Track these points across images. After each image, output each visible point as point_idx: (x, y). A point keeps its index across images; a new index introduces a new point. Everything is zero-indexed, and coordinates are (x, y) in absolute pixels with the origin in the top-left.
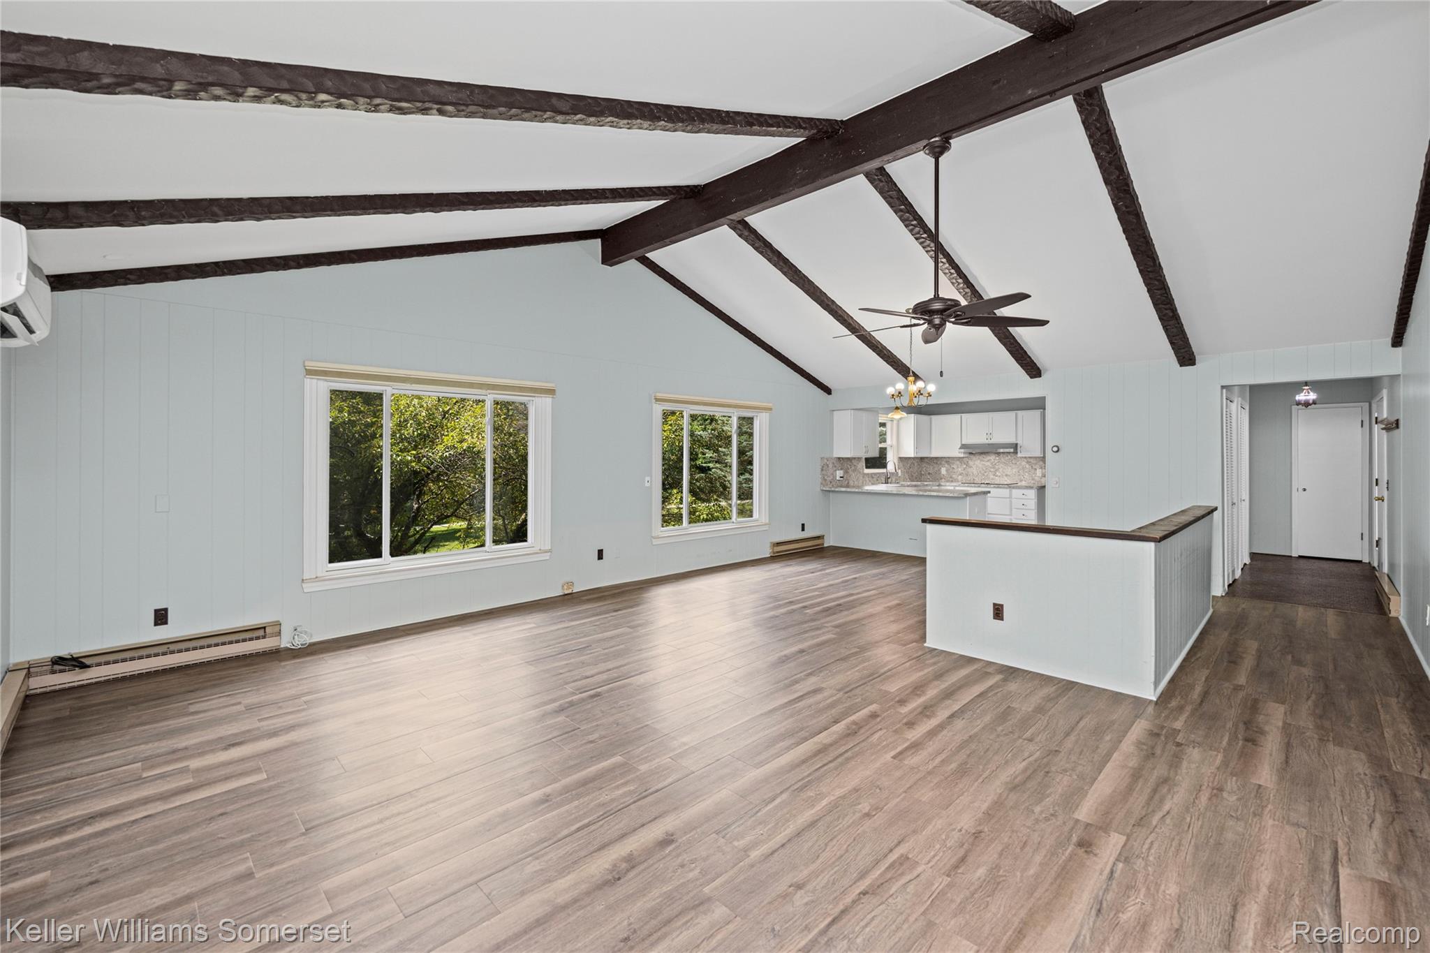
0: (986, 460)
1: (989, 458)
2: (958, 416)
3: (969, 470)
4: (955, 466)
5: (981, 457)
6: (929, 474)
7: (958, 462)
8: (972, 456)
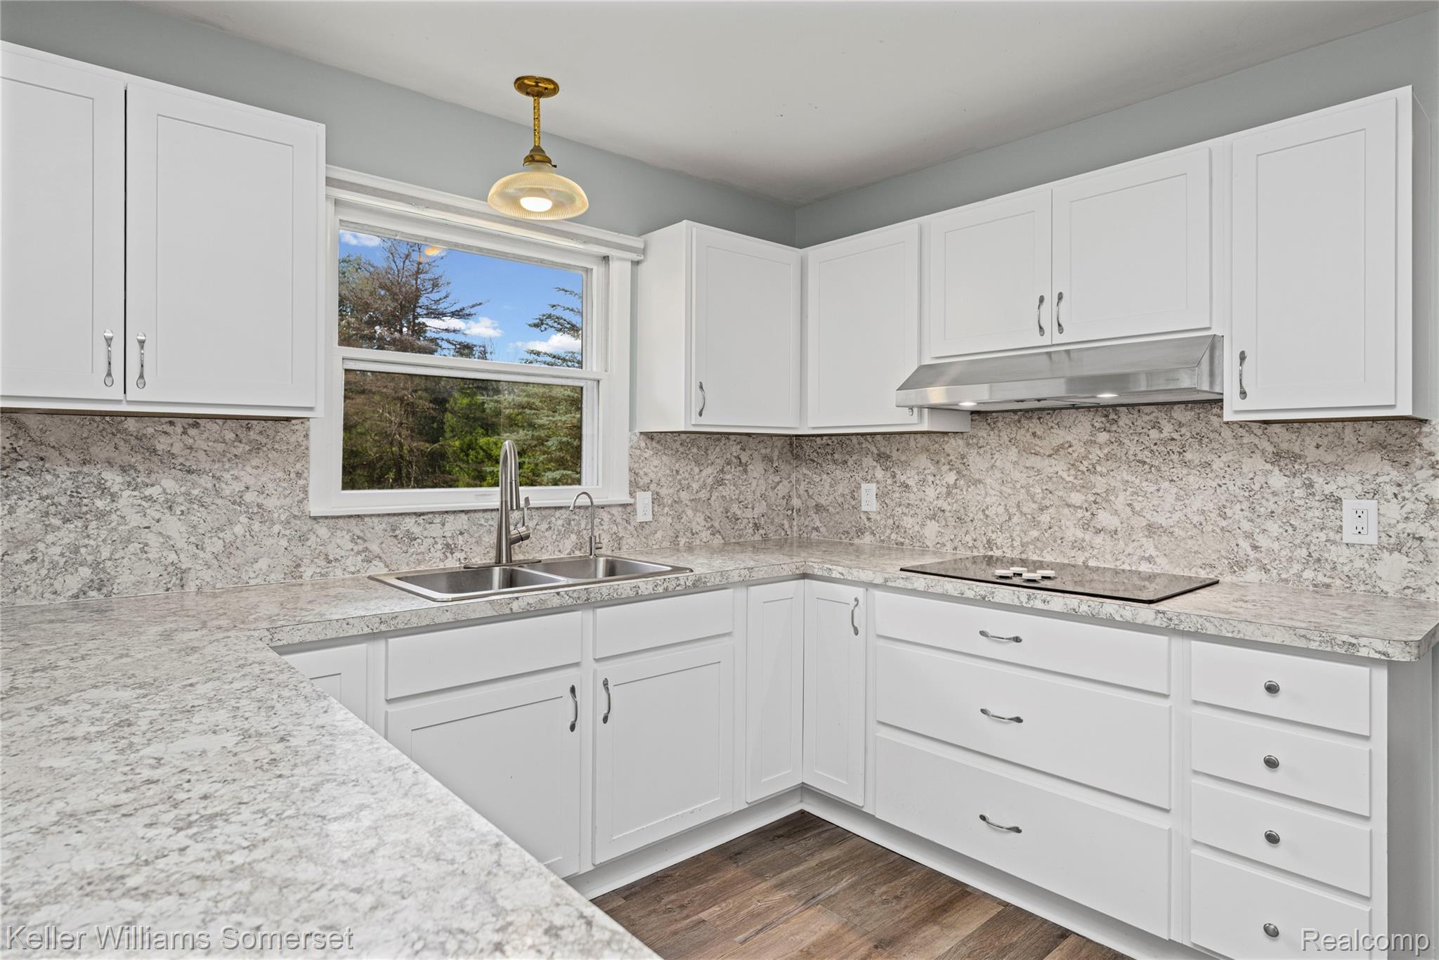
0: (1046, 445)
1: (1060, 436)
2: (911, 226)
3: (971, 495)
4: (911, 478)
5: (1023, 436)
6: (819, 508)
7: (923, 461)
8: (983, 432)
